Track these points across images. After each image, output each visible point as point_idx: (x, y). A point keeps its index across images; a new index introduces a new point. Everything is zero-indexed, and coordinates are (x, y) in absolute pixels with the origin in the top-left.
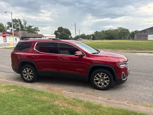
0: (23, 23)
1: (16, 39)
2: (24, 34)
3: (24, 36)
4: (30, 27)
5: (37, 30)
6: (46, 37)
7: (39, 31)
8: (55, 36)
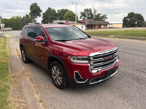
0: (93, 12)
1: (82, 27)
2: (90, 22)
3: (90, 24)
4: (99, 15)
5: (105, 17)
6: (112, 24)
7: (107, 18)
8: (123, 23)
